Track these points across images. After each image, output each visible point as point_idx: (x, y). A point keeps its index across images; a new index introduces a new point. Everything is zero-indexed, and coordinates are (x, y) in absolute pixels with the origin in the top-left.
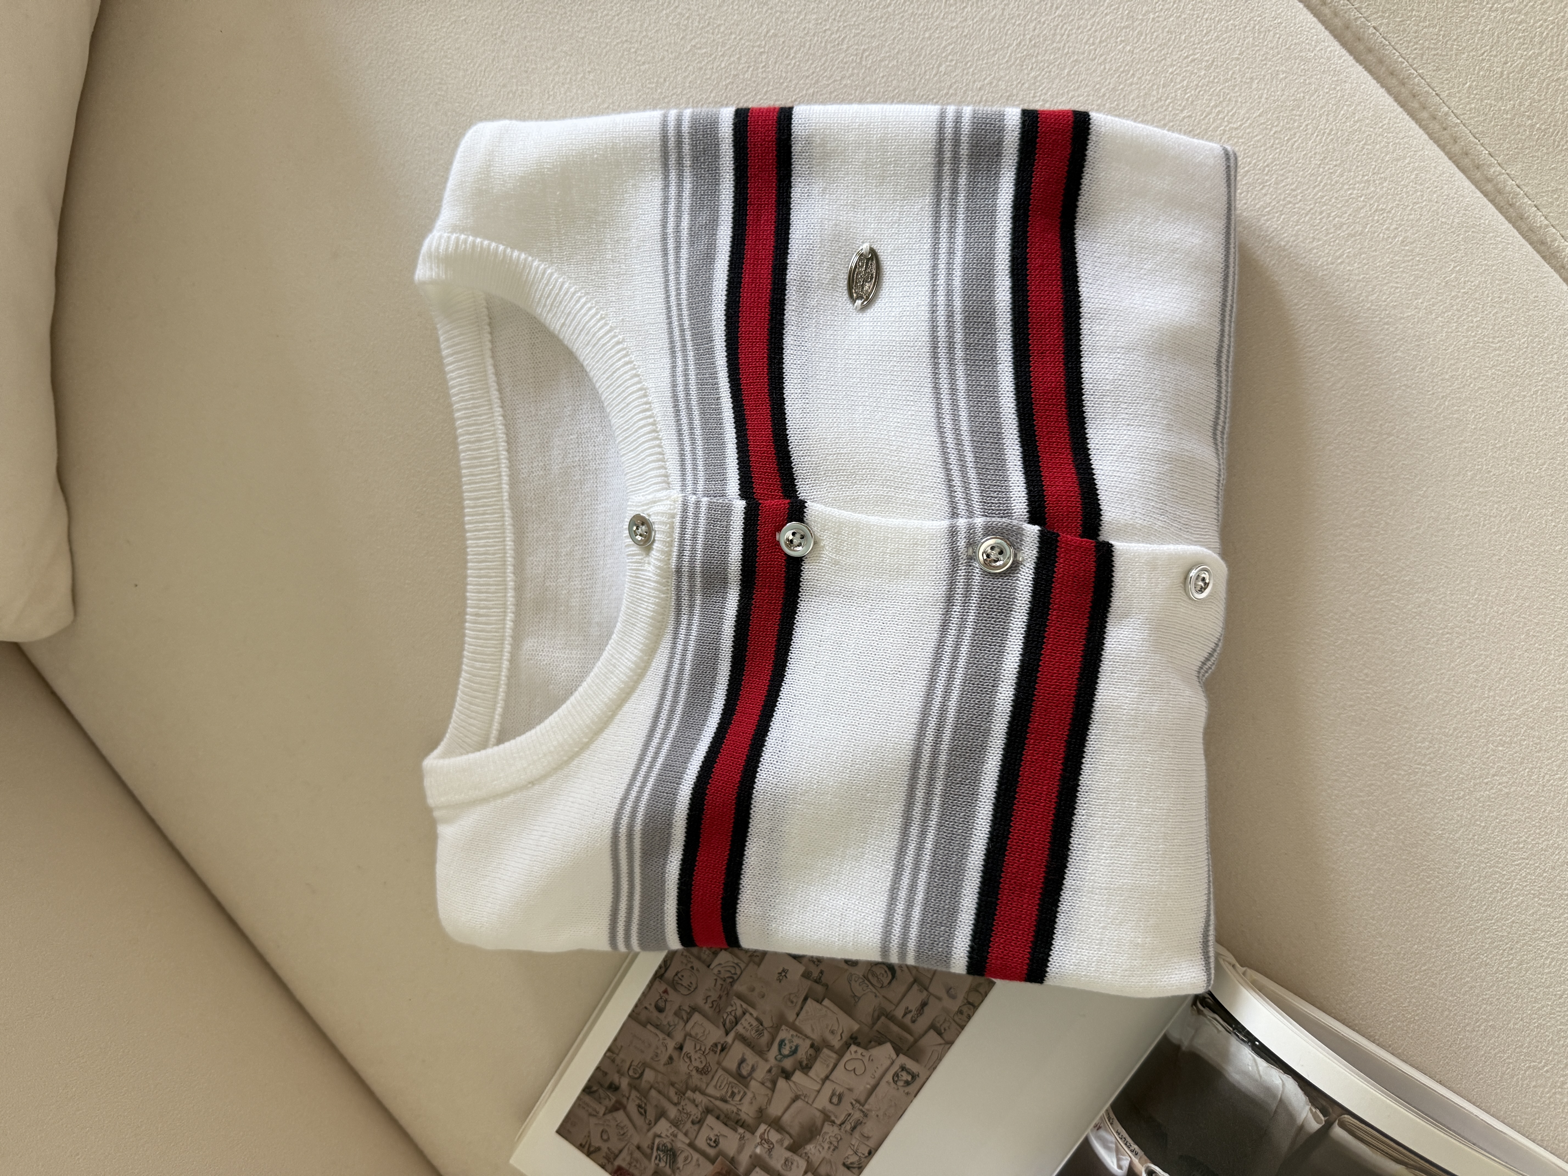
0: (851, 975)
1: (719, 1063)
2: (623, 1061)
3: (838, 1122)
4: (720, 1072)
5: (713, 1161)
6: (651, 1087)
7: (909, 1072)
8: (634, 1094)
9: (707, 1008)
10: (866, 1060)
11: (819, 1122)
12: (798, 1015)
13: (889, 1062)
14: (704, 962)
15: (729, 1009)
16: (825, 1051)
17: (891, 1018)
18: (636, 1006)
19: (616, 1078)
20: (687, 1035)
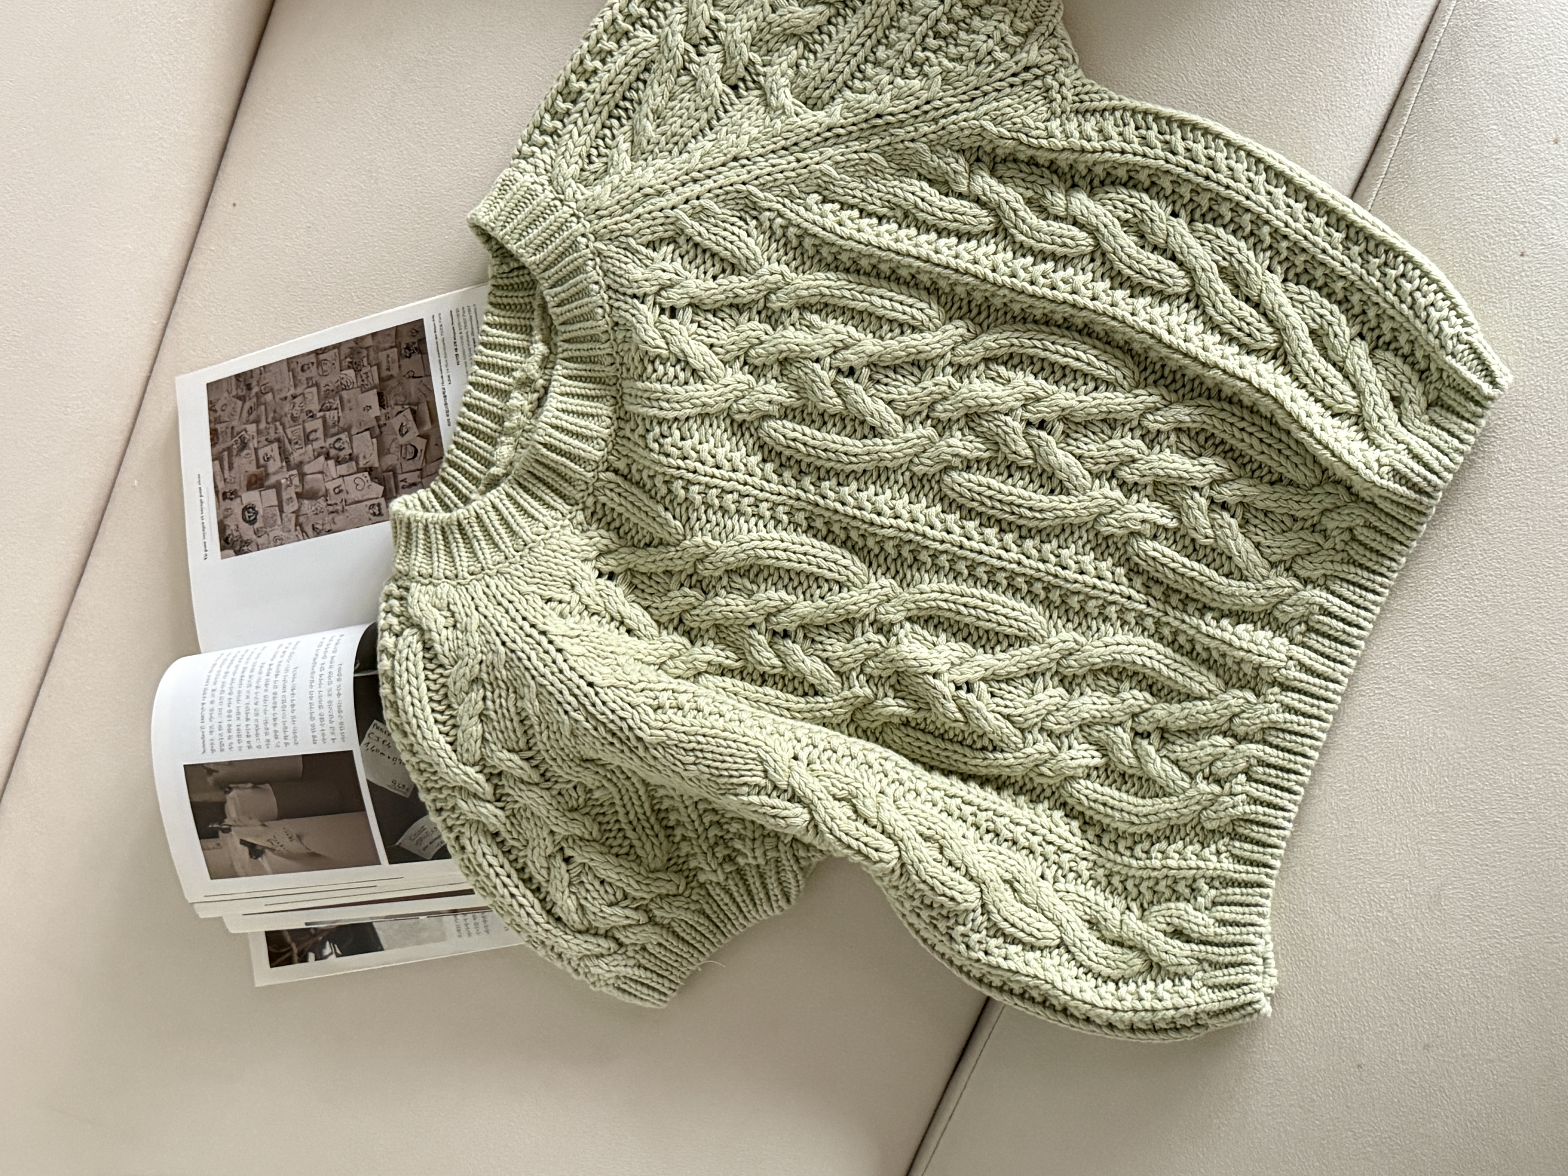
0: (396, 438)
1: (304, 422)
2: (264, 379)
3: (329, 502)
4: (301, 427)
5: (258, 467)
6: (265, 404)
8: (255, 399)
9: (323, 389)
11: (321, 494)
13: (375, 495)
14: (341, 366)
15: (331, 400)
16: (354, 462)
18: (294, 357)
19: (254, 383)
20: (303, 394)
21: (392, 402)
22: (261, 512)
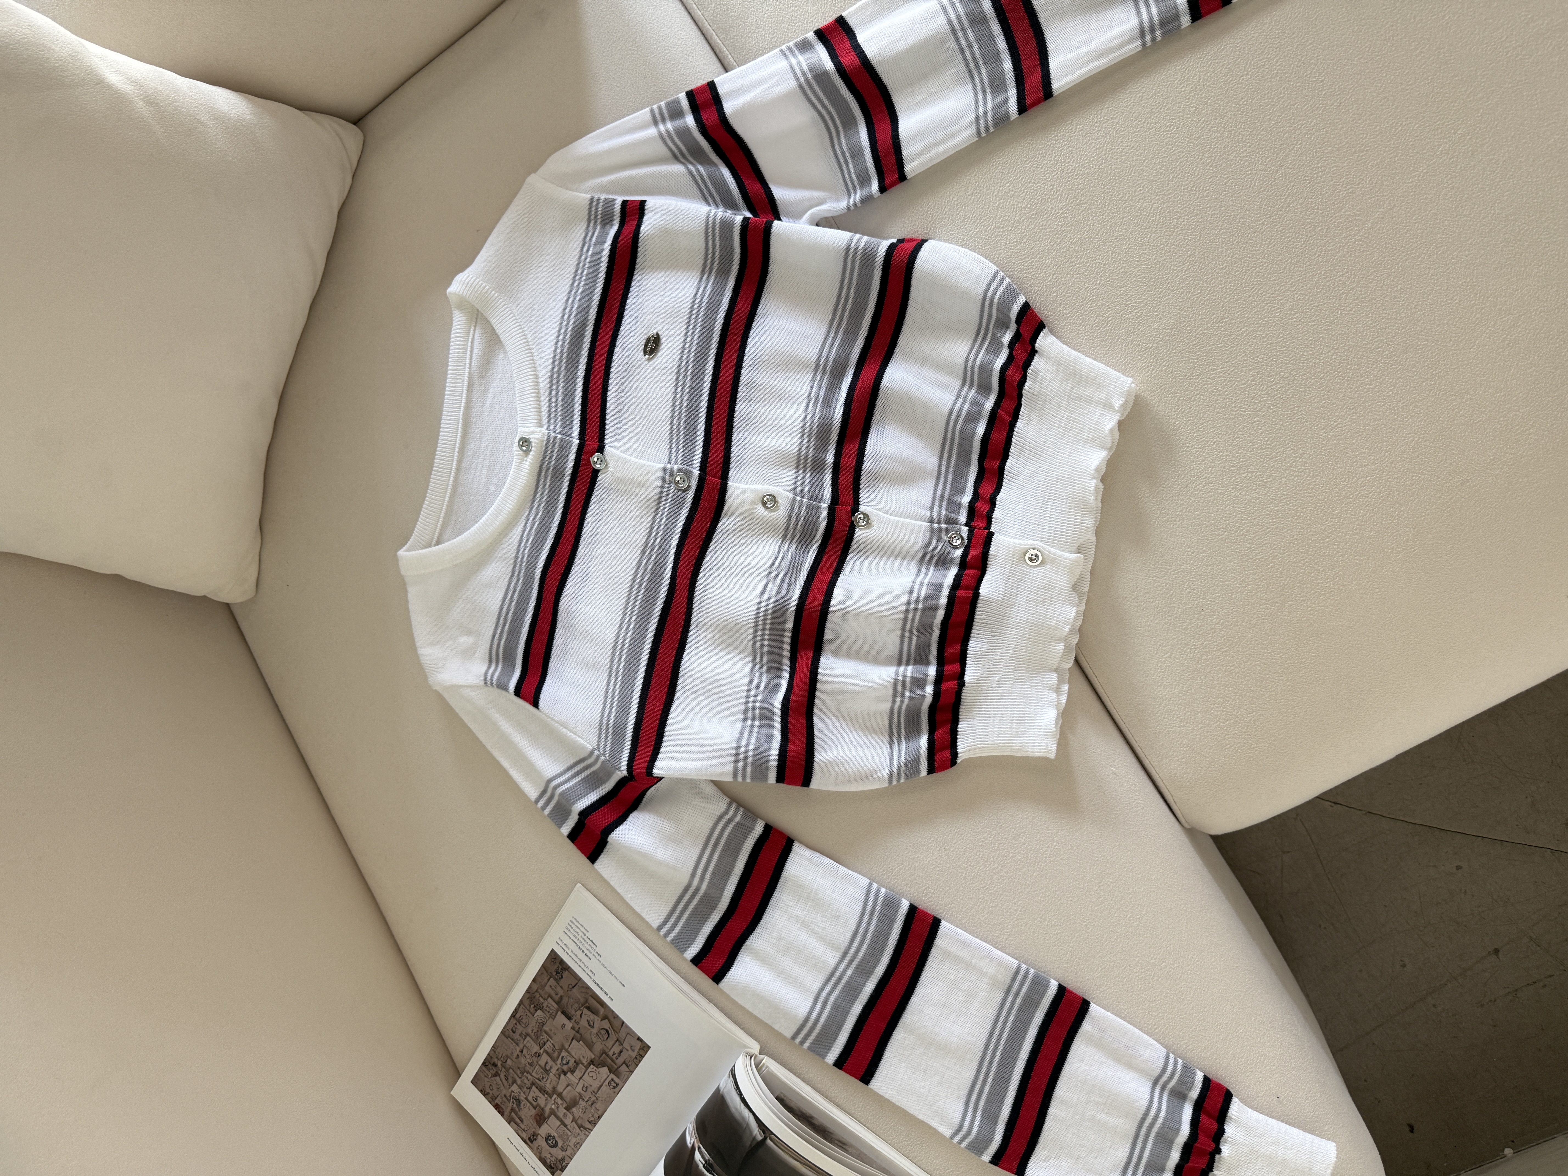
0: (591, 1032)
1: (537, 1062)
2: (499, 1053)
3: (586, 1100)
4: (538, 1067)
5: (535, 1108)
6: (510, 1068)
7: (615, 1082)
8: (503, 1070)
9: (532, 1034)
10: (597, 1072)
11: (578, 1098)
12: (569, 1046)
13: (606, 1076)
14: (531, 1013)
15: (541, 1038)
16: (580, 1065)
17: (608, 1055)
18: (504, 1028)
19: (496, 1060)
20: (525, 1046)
21: (573, 1012)
22: (556, 1135)
